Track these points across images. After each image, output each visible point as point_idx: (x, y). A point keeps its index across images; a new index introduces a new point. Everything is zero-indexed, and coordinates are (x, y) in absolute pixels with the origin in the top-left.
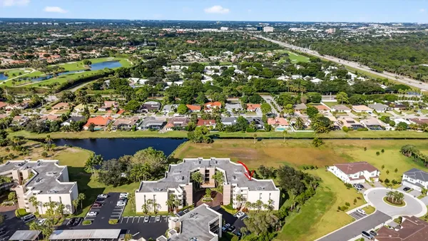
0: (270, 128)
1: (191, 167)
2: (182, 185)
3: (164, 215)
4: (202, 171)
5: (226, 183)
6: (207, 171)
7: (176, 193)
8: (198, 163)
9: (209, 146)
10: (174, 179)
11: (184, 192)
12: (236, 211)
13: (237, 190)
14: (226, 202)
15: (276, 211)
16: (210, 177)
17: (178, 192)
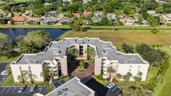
0: (122, 24)
1: (68, 43)
2: (57, 58)
3: (40, 84)
4: (77, 47)
5: (98, 57)
6: (81, 47)
7: (51, 65)
8: (74, 41)
9: (84, 33)
10: (52, 52)
11: (59, 64)
12: (106, 81)
13: (107, 63)
14: (97, 72)
15: (143, 82)
16: (84, 52)
17: (53, 64)
